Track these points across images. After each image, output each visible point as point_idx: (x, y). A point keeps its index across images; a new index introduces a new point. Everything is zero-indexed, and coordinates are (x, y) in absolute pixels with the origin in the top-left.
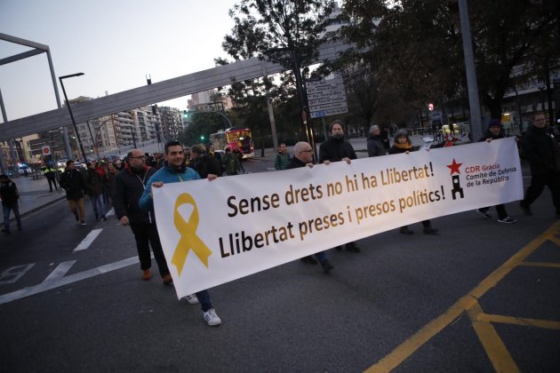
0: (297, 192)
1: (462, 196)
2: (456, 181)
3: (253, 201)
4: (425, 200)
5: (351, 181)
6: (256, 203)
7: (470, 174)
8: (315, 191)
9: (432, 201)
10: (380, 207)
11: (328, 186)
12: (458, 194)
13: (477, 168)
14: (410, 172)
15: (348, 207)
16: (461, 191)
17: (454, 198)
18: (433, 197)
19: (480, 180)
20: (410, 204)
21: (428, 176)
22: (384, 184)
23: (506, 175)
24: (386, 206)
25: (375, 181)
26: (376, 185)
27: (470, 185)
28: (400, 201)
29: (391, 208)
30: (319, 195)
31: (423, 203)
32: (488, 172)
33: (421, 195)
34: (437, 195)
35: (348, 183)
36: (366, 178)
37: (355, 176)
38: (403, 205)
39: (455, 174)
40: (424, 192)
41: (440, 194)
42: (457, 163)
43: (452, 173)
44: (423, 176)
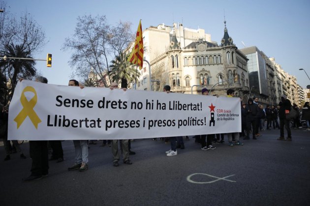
0: (108, 102)
1: (214, 125)
2: (212, 116)
3: (74, 101)
4: (194, 123)
5: (149, 103)
6: (76, 102)
7: (219, 113)
8: (122, 104)
9: (199, 125)
10: (166, 122)
11: (132, 103)
12: (212, 123)
13: (222, 111)
14: (188, 105)
15: (144, 118)
16: (214, 122)
17: (210, 125)
18: (199, 122)
19: (223, 117)
20: (185, 124)
21: (199, 110)
22: (170, 109)
23: (233, 117)
24: (169, 122)
25: (165, 106)
26: (165, 109)
27: (218, 119)
28: (179, 121)
29: (173, 124)
30: (125, 107)
31: (193, 125)
32: (226, 114)
33: (193, 120)
34: (202, 122)
35: (147, 104)
36: (160, 104)
37: (153, 101)
38: (180, 124)
39: (212, 112)
40: (195, 119)
41: (203, 121)
42: (214, 106)
43: (211, 111)
44: (196, 110)
